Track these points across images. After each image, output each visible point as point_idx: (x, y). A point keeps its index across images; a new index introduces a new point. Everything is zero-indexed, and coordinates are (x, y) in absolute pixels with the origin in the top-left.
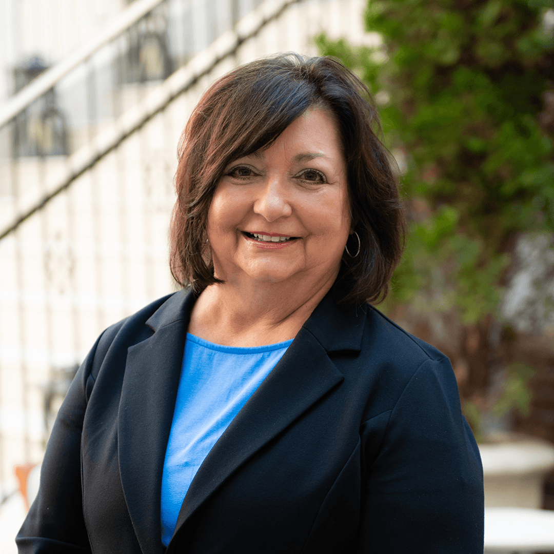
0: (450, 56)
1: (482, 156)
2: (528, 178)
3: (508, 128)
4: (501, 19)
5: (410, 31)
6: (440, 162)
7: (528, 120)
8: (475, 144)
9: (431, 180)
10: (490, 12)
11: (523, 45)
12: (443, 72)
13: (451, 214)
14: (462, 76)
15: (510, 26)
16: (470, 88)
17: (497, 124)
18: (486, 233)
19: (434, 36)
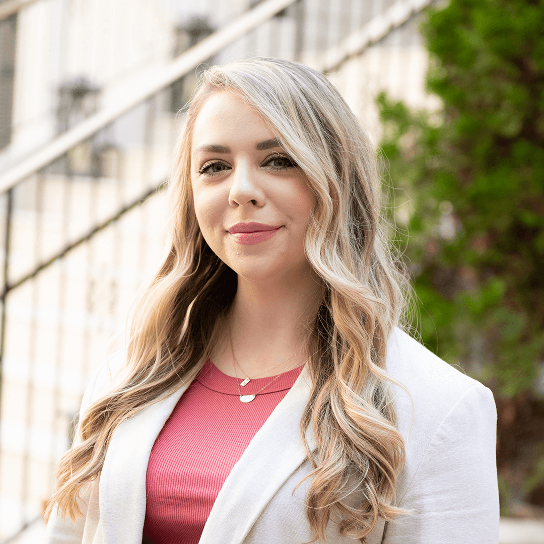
0: (512, 128)
1: (534, 232)
5: (472, 98)
6: (492, 234)
8: (529, 218)
9: (480, 249)
12: (503, 144)
13: (498, 286)
14: (522, 149)
16: (529, 163)
18: (532, 308)
19: (497, 106)
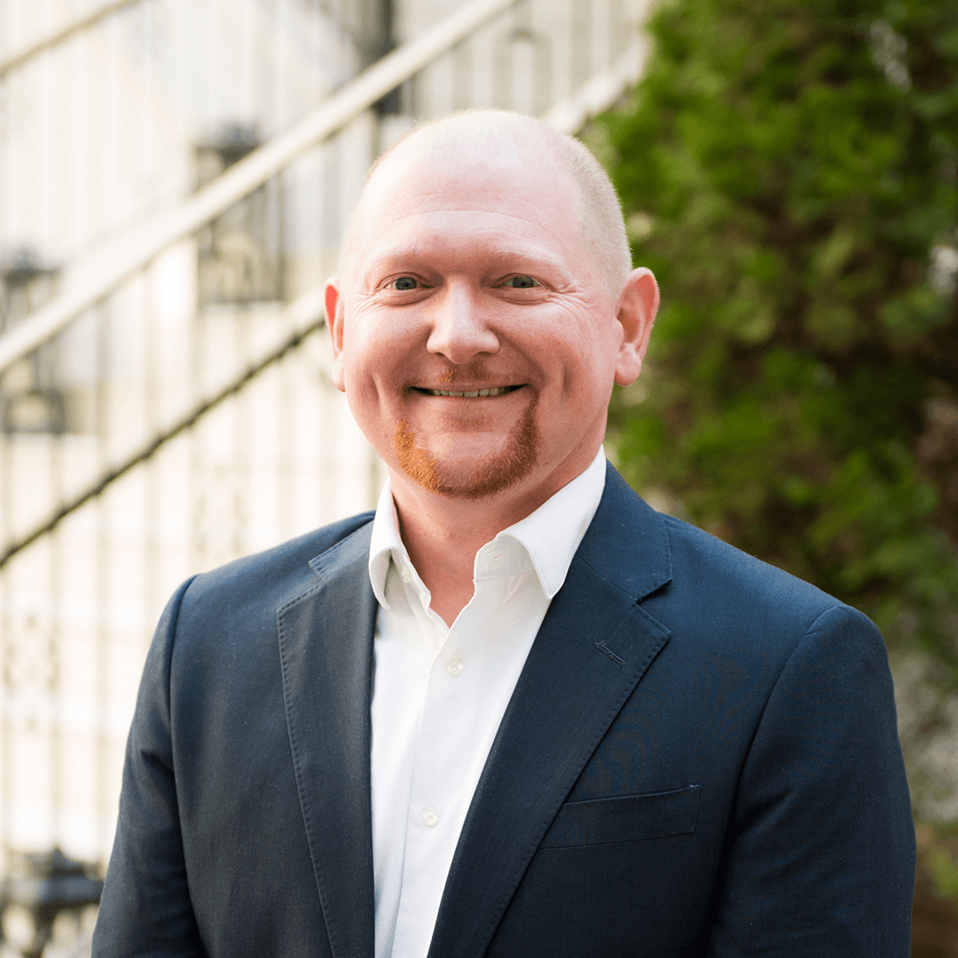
0: (758, 328)
1: (809, 512)
2: (890, 558)
3: (857, 464)
4: (852, 266)
5: (687, 275)
7: (894, 451)
8: (797, 490)
10: (834, 252)
11: (893, 315)
12: (743, 356)
14: (778, 365)
15: (871, 280)
16: (793, 387)
17: (839, 456)
19: (731, 289)
